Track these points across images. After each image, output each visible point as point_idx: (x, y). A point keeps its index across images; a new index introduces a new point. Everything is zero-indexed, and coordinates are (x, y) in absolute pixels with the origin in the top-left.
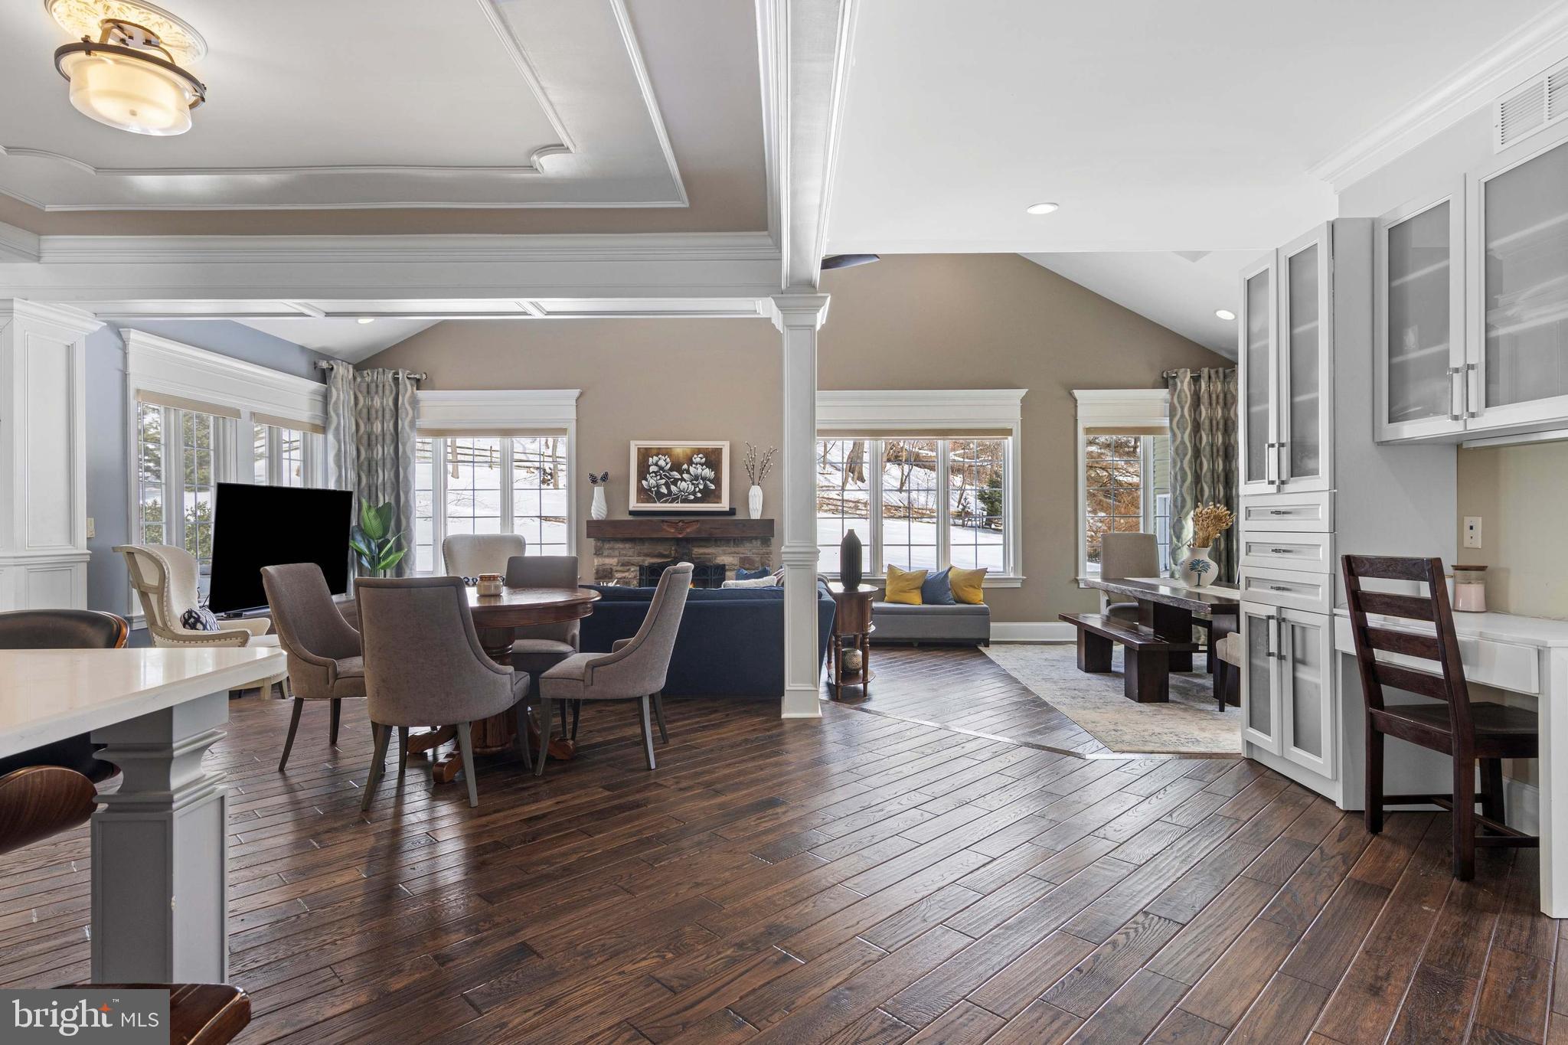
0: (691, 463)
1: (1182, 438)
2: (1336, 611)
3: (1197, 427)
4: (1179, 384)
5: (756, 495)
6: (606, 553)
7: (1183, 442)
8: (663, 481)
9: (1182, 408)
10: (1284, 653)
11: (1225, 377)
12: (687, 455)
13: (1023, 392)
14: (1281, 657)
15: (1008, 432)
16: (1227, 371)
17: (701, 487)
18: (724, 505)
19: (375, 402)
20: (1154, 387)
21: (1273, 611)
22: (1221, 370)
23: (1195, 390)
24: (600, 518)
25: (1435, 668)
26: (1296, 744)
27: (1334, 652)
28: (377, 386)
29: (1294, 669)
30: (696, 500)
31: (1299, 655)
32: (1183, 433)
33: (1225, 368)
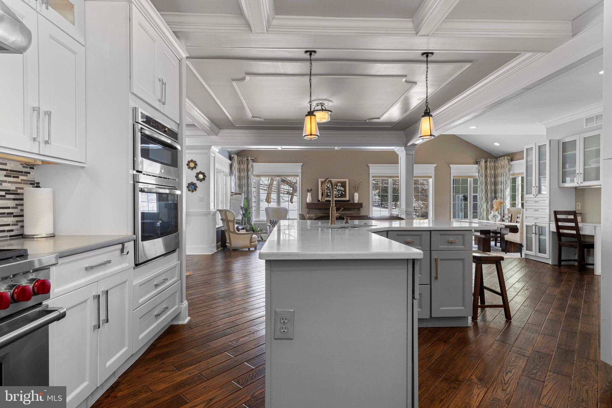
0: (337, 186)
1: (482, 179)
2: (550, 223)
3: (486, 176)
4: (481, 163)
5: (356, 195)
6: (311, 213)
7: (482, 181)
8: (329, 191)
9: (482, 171)
10: (536, 233)
11: (494, 161)
12: (336, 183)
13: (435, 165)
14: (536, 234)
15: (431, 177)
16: (495, 160)
17: (340, 193)
18: (347, 198)
19: (241, 166)
20: (473, 164)
21: (534, 224)
22: (493, 159)
23: (485, 165)
24: (310, 202)
25: (574, 232)
26: (539, 252)
27: (550, 231)
28: (242, 162)
29: (539, 236)
30: (339, 197)
31: (540, 233)
32: (482, 178)
33: (495, 159)
